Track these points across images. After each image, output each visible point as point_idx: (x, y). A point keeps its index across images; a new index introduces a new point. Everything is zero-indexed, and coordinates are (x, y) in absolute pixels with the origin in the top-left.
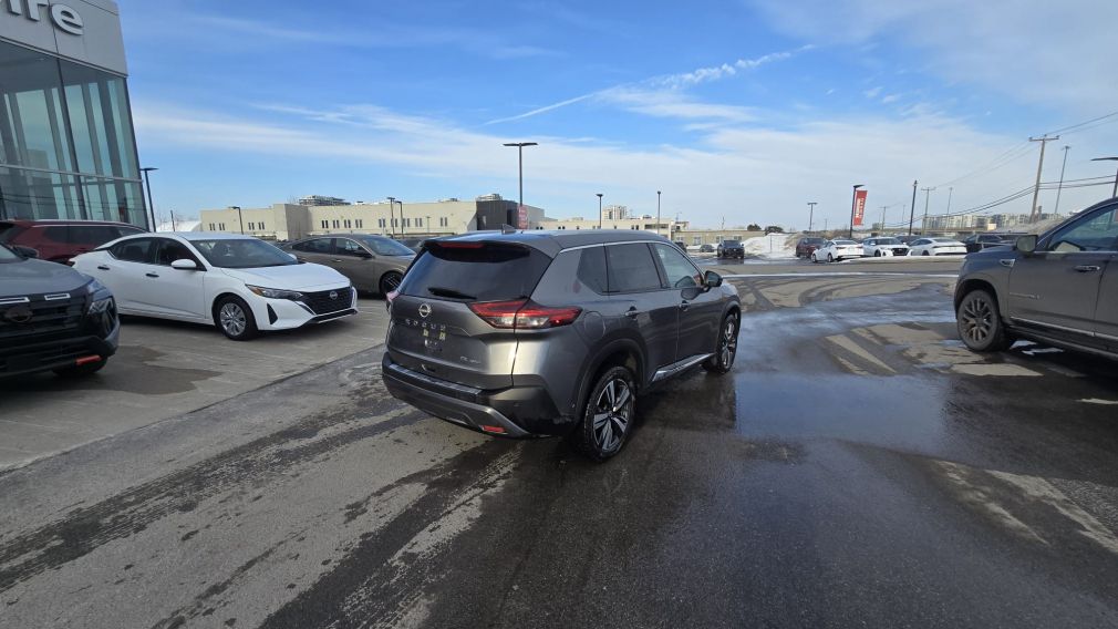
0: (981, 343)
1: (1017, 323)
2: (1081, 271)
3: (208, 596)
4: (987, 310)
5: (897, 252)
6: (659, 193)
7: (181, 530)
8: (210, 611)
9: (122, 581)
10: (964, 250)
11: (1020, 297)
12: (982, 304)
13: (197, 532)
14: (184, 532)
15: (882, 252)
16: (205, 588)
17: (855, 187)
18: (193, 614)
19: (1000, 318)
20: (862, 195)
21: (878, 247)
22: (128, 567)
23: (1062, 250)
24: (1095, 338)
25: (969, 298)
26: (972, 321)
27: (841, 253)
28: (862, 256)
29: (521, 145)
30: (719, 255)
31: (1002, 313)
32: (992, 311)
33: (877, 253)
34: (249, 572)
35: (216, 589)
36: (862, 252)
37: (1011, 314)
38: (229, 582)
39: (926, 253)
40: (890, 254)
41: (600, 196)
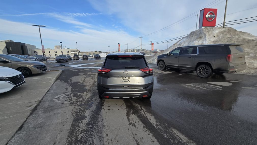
0: (163, 69)
1: (168, 65)
2: (176, 58)
4: (163, 64)
6: (76, 43)
11: (168, 62)
12: (162, 63)
19: (165, 65)
20: (119, 45)
23: (172, 55)
24: (179, 66)
25: (160, 62)
26: (160, 66)
29: (39, 26)
30: (95, 58)
31: (165, 64)
32: (164, 64)
37: (167, 64)
41: (61, 43)
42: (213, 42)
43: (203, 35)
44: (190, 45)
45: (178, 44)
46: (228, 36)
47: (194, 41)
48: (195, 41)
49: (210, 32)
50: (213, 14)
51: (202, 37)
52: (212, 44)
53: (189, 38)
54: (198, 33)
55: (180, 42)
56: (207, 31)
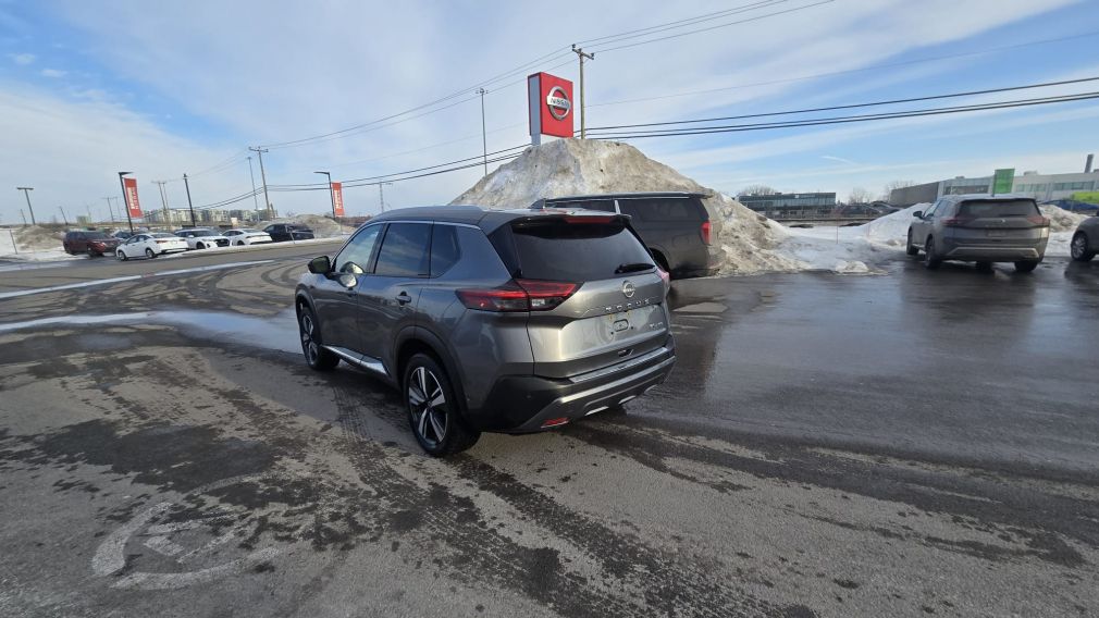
3: (896, 535)
5: (221, 243)
7: (844, 596)
8: (907, 528)
9: (946, 603)
10: (269, 239)
13: (836, 581)
14: (844, 592)
15: (205, 244)
16: (891, 540)
17: (121, 174)
18: (917, 535)
20: (131, 182)
21: (200, 239)
22: (929, 610)
27: (163, 247)
28: (188, 249)
33: (200, 245)
34: (853, 522)
35: (886, 533)
36: (184, 245)
38: (872, 529)
39: (240, 243)
40: (214, 247)
42: (603, 187)
43: (570, 163)
44: (534, 195)
45: (487, 188)
46: (633, 172)
47: (544, 180)
48: (550, 183)
49: (588, 157)
50: (565, 98)
51: (569, 168)
52: (601, 192)
53: (526, 168)
54: (554, 155)
55: (493, 181)
56: (579, 149)
